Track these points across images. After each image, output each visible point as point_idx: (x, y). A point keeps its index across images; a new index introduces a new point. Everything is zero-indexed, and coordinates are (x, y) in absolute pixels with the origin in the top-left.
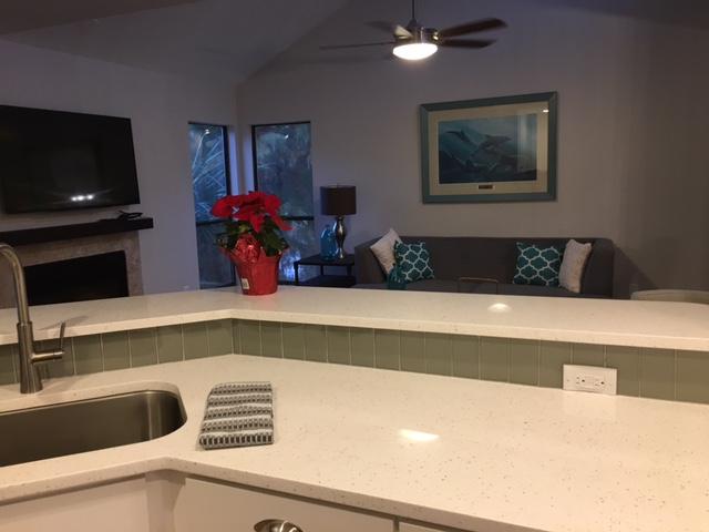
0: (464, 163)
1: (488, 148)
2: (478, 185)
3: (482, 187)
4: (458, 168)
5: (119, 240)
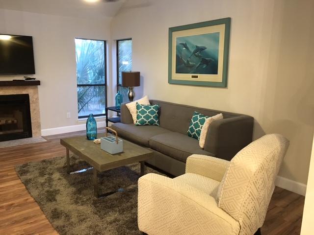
0: (186, 62)
1: (196, 54)
2: (191, 75)
3: (193, 77)
4: (183, 65)
5: (25, 89)
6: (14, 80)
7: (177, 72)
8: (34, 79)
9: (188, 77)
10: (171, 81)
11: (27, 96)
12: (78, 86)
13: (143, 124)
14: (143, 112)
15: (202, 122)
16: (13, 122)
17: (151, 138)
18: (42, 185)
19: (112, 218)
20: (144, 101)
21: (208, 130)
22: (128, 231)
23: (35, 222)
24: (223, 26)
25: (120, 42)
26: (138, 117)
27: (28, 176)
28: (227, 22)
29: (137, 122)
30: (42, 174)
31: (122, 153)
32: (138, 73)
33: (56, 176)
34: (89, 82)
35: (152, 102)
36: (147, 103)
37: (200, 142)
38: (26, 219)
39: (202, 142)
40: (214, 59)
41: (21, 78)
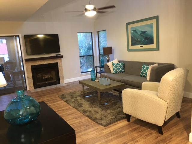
2: (139, 46)
3: (141, 47)
4: (135, 41)
5: (56, 60)
6: (51, 56)
7: (132, 45)
8: (60, 55)
9: (138, 47)
10: (129, 50)
11: (57, 63)
12: (80, 57)
13: (116, 72)
14: (116, 67)
15: (147, 68)
16: (51, 77)
17: (122, 78)
18: (74, 102)
19: (110, 112)
20: (115, 61)
21: (151, 71)
22: (118, 115)
23: (77, 114)
24: (155, 20)
25: (99, 32)
26: (114, 69)
27: (66, 99)
28: (157, 18)
29: (113, 72)
30: (72, 98)
31: (110, 84)
32: (111, 47)
33: (79, 98)
34: (82, 55)
35: (119, 62)
36: (117, 62)
37: (147, 78)
38: (72, 114)
39: (148, 78)
40: (151, 36)
41: (54, 55)
